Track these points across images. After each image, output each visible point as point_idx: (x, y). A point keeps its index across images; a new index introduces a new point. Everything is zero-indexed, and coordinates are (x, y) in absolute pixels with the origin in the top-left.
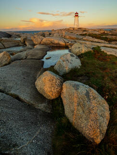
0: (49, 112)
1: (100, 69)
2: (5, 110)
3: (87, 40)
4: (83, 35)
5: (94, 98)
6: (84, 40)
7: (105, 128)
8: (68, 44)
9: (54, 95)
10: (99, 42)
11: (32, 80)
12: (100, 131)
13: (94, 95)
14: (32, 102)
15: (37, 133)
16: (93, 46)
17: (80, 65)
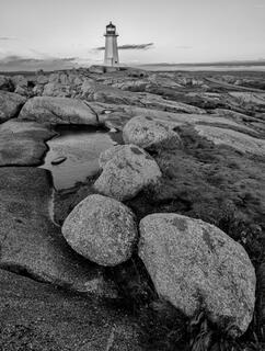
0: (115, 296)
1: (208, 181)
2: (14, 303)
3: (154, 106)
4: (137, 90)
5: (222, 244)
6: (145, 106)
7: (253, 300)
8: (105, 117)
9: (123, 251)
10: (185, 112)
11: (43, 226)
12: (246, 306)
13: (219, 237)
14: (65, 279)
15: (111, 340)
16: (177, 124)
17: (159, 174)
